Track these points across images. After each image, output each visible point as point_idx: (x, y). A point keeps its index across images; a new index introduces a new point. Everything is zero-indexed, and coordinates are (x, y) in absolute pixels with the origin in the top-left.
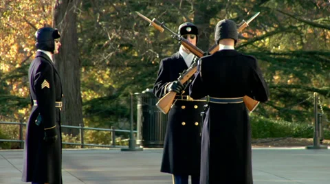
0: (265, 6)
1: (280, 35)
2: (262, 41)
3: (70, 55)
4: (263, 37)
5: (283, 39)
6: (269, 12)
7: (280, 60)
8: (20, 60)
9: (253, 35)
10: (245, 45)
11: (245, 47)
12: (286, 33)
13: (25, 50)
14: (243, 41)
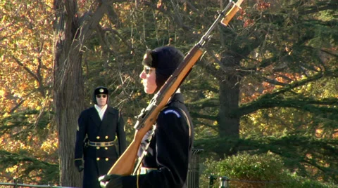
0: (307, 45)
1: (325, 80)
2: (303, 86)
3: (74, 102)
4: (304, 82)
5: (328, 84)
6: (312, 52)
7: (324, 111)
8: (8, 108)
9: (290, 80)
10: (282, 91)
11: (281, 94)
12: (332, 78)
13: (14, 95)
14: (278, 86)
